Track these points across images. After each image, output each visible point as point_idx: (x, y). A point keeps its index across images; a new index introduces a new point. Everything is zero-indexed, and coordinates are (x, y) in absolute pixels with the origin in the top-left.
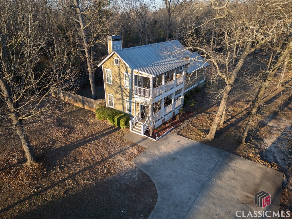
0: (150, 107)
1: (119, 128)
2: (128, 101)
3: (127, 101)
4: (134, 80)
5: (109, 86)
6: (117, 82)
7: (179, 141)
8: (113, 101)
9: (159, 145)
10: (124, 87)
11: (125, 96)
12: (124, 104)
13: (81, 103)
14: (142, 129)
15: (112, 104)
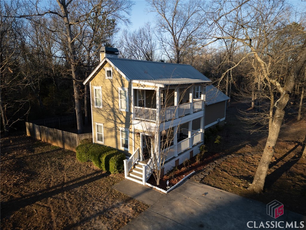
0: (157, 137)
1: (108, 173)
2: (123, 132)
3: (122, 131)
4: (132, 97)
5: (97, 112)
6: (108, 104)
7: (205, 194)
8: (103, 134)
9: (173, 200)
10: (118, 109)
11: (119, 123)
12: (118, 136)
13: (61, 141)
14: (143, 174)
15: (102, 138)
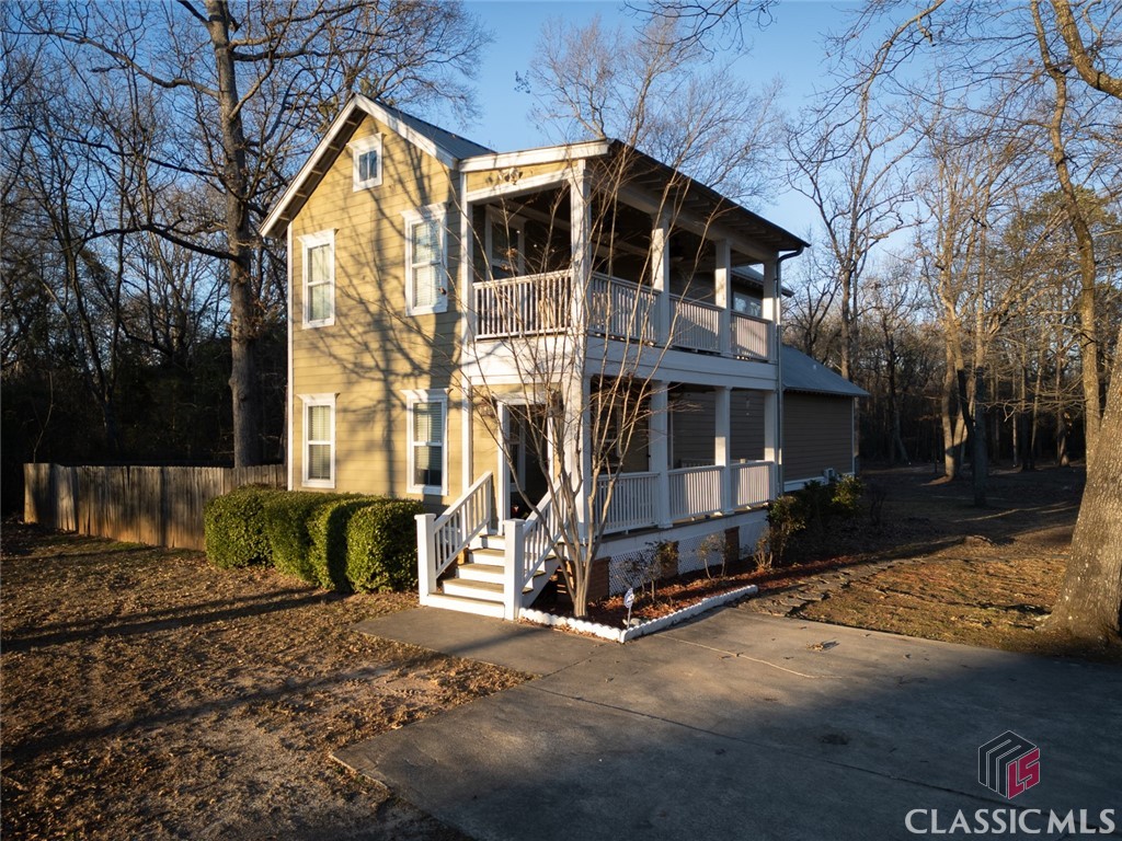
1: (343, 589)
2: (423, 412)
3: (416, 411)
4: (464, 242)
5: (314, 347)
6: (361, 302)
7: (826, 646)
8: (332, 442)
10: (398, 314)
11: (406, 376)
12: (398, 445)
14: (508, 580)
15: (326, 466)
